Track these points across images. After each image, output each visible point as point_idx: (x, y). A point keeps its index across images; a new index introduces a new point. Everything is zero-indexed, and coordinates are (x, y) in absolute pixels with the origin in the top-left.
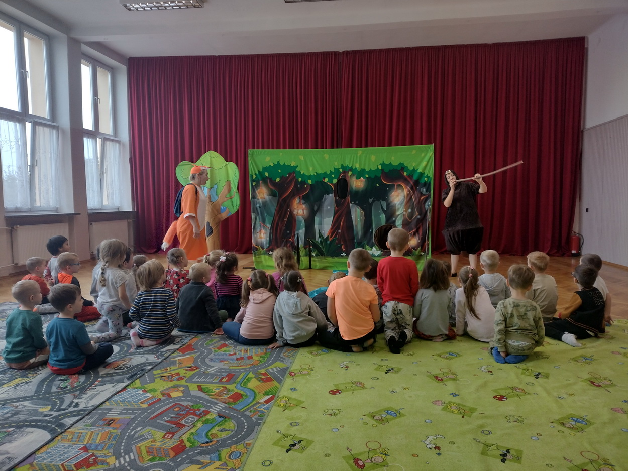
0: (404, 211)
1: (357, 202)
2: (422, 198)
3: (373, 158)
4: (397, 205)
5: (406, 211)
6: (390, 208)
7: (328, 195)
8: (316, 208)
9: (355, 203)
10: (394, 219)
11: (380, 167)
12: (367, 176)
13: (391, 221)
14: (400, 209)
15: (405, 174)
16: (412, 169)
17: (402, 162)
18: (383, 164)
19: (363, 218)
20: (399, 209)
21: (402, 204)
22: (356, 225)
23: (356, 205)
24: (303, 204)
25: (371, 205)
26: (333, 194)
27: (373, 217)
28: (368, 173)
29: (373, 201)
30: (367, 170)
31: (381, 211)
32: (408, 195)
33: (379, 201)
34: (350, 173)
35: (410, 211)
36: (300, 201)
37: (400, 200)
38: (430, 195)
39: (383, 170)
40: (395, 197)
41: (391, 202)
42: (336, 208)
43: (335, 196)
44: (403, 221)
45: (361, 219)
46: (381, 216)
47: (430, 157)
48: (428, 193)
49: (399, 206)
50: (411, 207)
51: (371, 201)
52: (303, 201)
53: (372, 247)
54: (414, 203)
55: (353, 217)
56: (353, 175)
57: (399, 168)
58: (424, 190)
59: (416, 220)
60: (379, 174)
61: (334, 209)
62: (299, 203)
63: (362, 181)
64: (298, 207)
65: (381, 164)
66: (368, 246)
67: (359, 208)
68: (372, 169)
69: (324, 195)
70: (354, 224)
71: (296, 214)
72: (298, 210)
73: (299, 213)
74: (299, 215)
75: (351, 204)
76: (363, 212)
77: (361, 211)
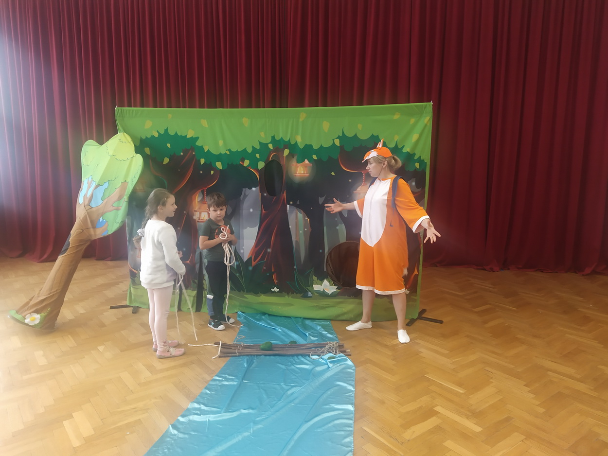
1: (298, 203)
3: (326, 126)
7: (250, 188)
9: (295, 205)
11: (337, 142)
12: (315, 157)
17: (375, 134)
18: (342, 138)
19: (308, 230)
22: (296, 241)
23: (298, 207)
26: (258, 188)
27: (325, 228)
28: (317, 152)
30: (316, 147)
31: (338, 219)
34: (286, 152)
36: (204, 196)
38: (424, 193)
39: (341, 147)
42: (264, 211)
43: (261, 191)
45: (304, 231)
46: (338, 228)
48: (420, 189)
51: (321, 200)
53: (322, 280)
55: (292, 226)
56: (291, 155)
57: (371, 145)
58: (414, 183)
60: (336, 155)
61: (259, 212)
62: (202, 201)
63: (306, 166)
64: (199, 209)
65: (339, 137)
66: (315, 278)
67: (302, 211)
68: (323, 146)
69: (244, 189)
70: (294, 239)
71: (197, 219)
72: (200, 213)
73: (202, 219)
74: (202, 221)
75: (288, 206)
76: (309, 220)
77: (304, 218)
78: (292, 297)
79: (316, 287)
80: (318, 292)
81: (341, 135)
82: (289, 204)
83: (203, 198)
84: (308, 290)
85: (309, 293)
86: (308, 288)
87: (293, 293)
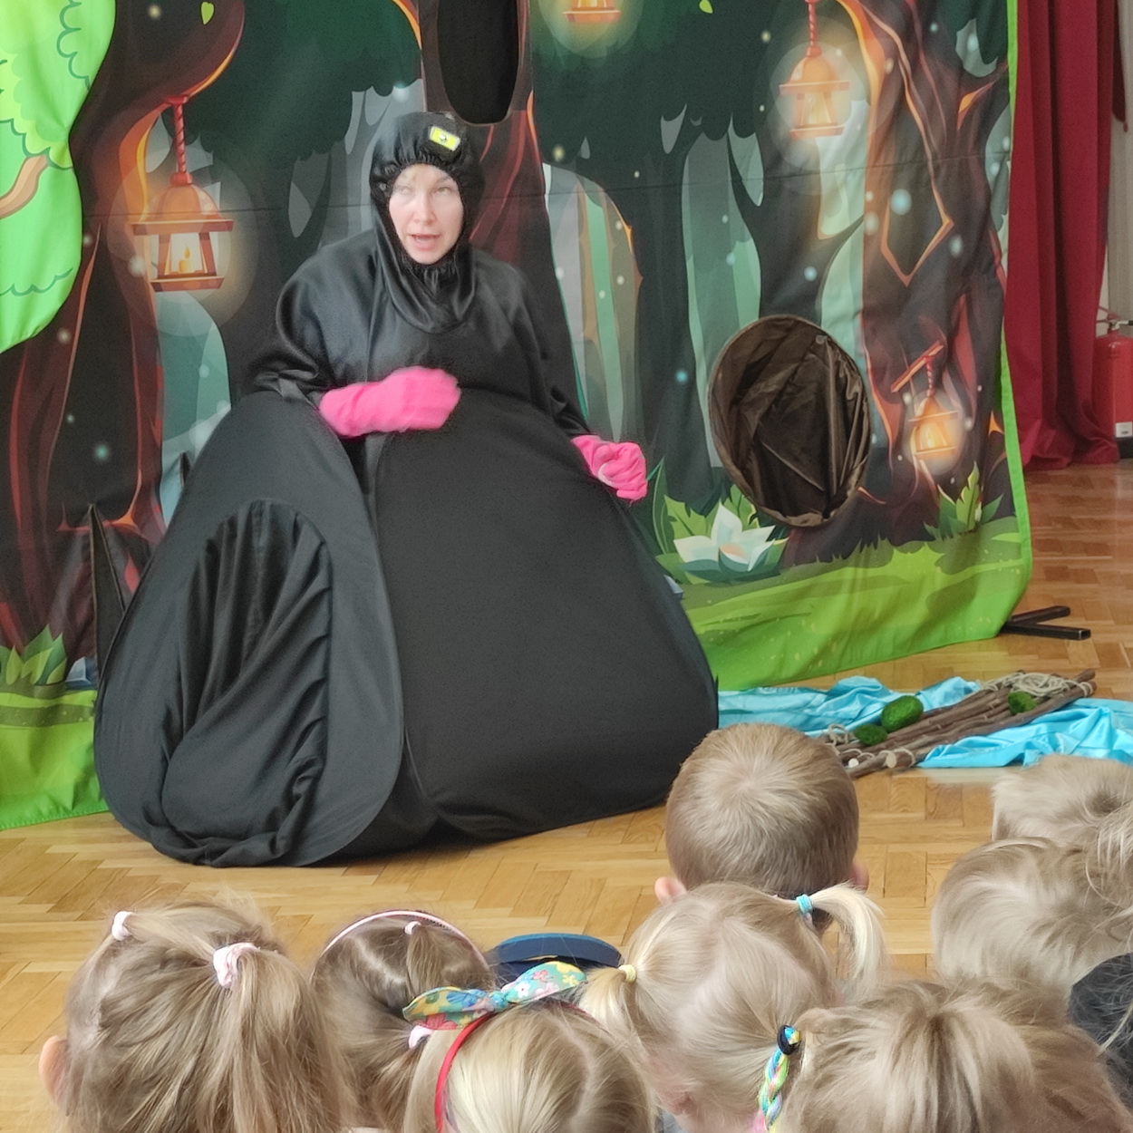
0: (868, 207)
1: (585, 152)
2: (966, 102)
4: (823, 167)
5: (880, 206)
6: (787, 185)
7: (385, 91)
8: (299, 213)
9: (572, 162)
10: (810, 274)
13: (790, 291)
14: (844, 197)
19: (628, 280)
20: (835, 192)
21: (853, 153)
22: (588, 343)
23: (583, 171)
24: (201, 176)
25: (670, 169)
26: (422, 85)
27: (690, 265)
29: (686, 139)
31: (732, 216)
32: (887, 80)
33: (717, 133)
35: (901, 201)
36: (174, 146)
37: (846, 125)
38: (1005, 82)
40: (810, 99)
41: (790, 140)
44: (870, 287)
45: (616, 291)
46: (731, 259)
48: (991, 67)
49: (840, 171)
50: (906, 175)
51: (670, 133)
52: (195, 157)
53: (707, 510)
54: (921, 148)
55: (565, 270)
58: (973, 43)
59: (939, 275)
62: (170, 172)
64: (158, 214)
66: (675, 508)
67: (602, 194)
69: (357, 97)
70: (576, 329)
71: (152, 276)
72: (165, 240)
73: (175, 269)
74: (177, 281)
75: (547, 169)
76: (628, 231)
77: (612, 223)
79: (687, 549)
82: (550, 160)
83: (174, 152)
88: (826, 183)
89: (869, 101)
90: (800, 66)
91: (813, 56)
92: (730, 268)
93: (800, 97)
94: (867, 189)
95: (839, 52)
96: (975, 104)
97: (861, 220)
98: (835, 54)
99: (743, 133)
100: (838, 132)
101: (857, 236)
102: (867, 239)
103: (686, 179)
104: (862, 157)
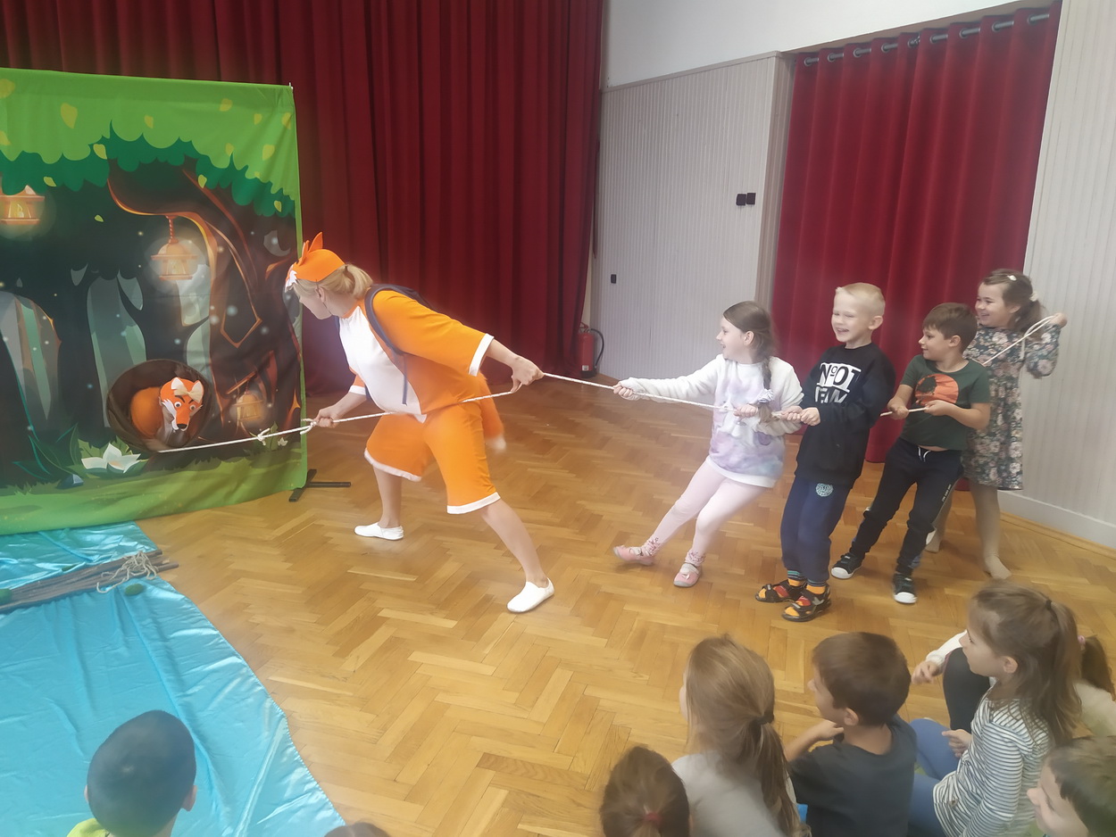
0: (211, 313)
1: (19, 283)
2: (271, 267)
3: (69, 114)
4: (181, 293)
5: (218, 313)
6: (159, 302)
9: (10, 289)
10: (177, 341)
11: (101, 152)
12: (49, 181)
13: (166, 349)
14: (197, 307)
15: (202, 181)
16: (222, 164)
17: (185, 140)
18: (112, 142)
19: (52, 342)
20: (190, 305)
21: (200, 289)
22: (26, 371)
23: (19, 293)
25: (80, 292)
27: (94, 337)
28: (53, 170)
29: (88, 280)
30: (49, 158)
31: (122, 314)
32: (219, 257)
33: (110, 275)
35: (232, 310)
37: (195, 275)
39: (112, 162)
40: (171, 262)
44: (213, 348)
45: (45, 347)
46: (124, 334)
47: (285, 129)
48: (287, 252)
49: (193, 297)
50: (235, 300)
51: (77, 276)
53: (102, 446)
54: (243, 286)
55: (9, 338)
57: (178, 161)
58: (275, 241)
59: (254, 342)
60: (101, 179)
63: (28, 202)
65: (103, 141)
66: (83, 444)
67: (32, 303)
68: (69, 156)
70: (18, 366)
76: (51, 321)
77: (39, 317)
78: (32, 493)
79: (89, 463)
80: (95, 472)
81: (108, 136)
84: (72, 471)
85: (75, 476)
86: (71, 467)
87: (33, 483)
88: (183, 301)
89: (208, 264)
90: (165, 247)
91: (172, 243)
92: (124, 337)
93: (166, 261)
94: (211, 305)
95: (190, 242)
96: (276, 268)
97: (208, 318)
98: (188, 244)
99: (127, 276)
100: (190, 278)
101: (206, 325)
102: (212, 327)
103: (89, 297)
104: (208, 290)
